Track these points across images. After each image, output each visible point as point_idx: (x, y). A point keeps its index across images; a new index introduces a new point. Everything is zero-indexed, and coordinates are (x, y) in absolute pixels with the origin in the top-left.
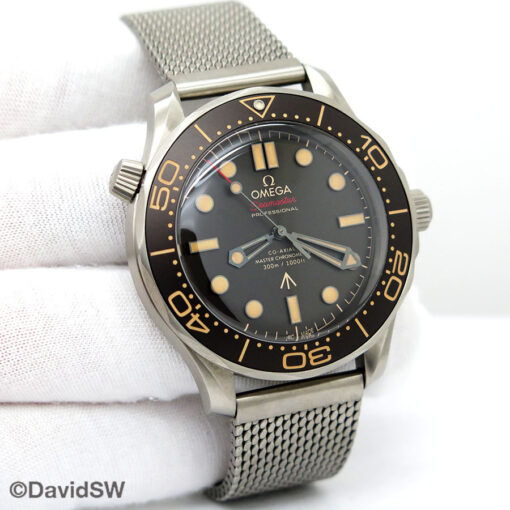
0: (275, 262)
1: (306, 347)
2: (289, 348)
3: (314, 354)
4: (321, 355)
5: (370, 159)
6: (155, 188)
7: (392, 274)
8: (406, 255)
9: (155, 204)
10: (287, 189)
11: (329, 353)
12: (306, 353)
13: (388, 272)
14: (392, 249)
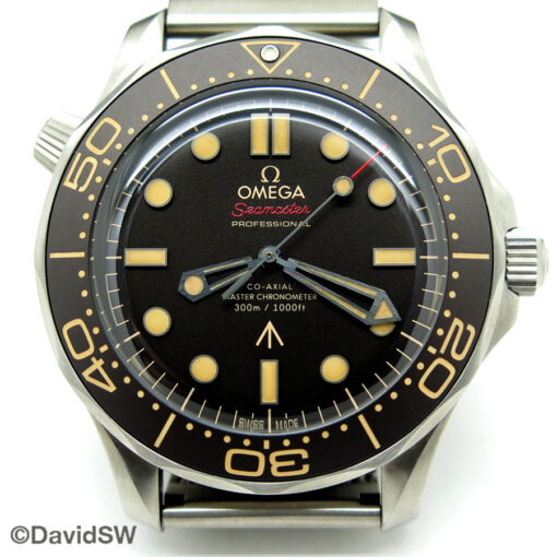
0: (254, 302)
1: (267, 445)
2: (237, 441)
3: (279, 459)
4: (292, 463)
5: (438, 164)
6: (79, 156)
7: (438, 355)
8: (471, 328)
9: (72, 180)
10: (299, 192)
11: (305, 461)
12: (267, 454)
13: (432, 350)
14: (447, 314)
